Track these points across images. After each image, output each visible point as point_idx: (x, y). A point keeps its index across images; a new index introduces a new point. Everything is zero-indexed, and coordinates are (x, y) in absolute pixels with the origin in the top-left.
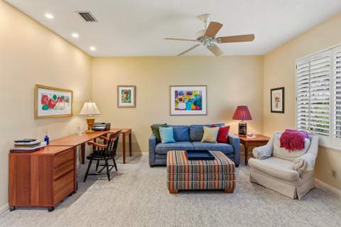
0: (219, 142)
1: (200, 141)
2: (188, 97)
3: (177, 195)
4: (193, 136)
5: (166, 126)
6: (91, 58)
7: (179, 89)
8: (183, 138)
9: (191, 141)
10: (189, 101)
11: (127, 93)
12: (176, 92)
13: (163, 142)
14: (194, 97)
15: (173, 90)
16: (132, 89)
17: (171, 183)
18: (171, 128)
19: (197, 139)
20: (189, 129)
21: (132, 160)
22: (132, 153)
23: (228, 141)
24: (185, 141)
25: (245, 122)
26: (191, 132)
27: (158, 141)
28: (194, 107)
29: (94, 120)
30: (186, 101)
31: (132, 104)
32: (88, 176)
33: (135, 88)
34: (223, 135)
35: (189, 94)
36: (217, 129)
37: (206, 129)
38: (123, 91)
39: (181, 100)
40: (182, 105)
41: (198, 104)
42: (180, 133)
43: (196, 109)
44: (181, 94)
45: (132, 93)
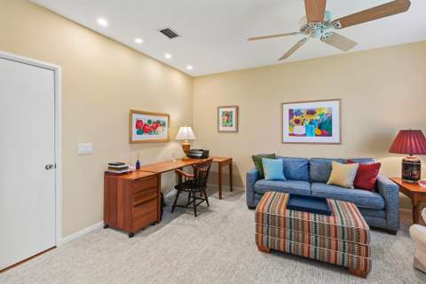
0: (356, 187)
1: (325, 182)
2: (309, 118)
4: (314, 173)
5: (273, 157)
6: (191, 79)
7: (295, 107)
8: (299, 176)
9: (311, 181)
10: (311, 123)
11: (228, 115)
12: (291, 111)
13: (266, 178)
14: (318, 118)
15: (287, 108)
16: (234, 110)
18: (280, 160)
19: (321, 178)
20: (309, 164)
23: (376, 187)
24: (301, 180)
25: (416, 158)
26: (311, 167)
27: (260, 176)
28: (319, 132)
30: (307, 123)
31: (233, 128)
32: (176, 208)
33: (237, 108)
34: (366, 176)
35: (311, 112)
36: (355, 166)
37: (335, 165)
38: (223, 113)
39: (297, 122)
40: (299, 129)
41: (325, 128)
42: (293, 170)
43: (323, 135)
44: (298, 113)
45: (234, 115)
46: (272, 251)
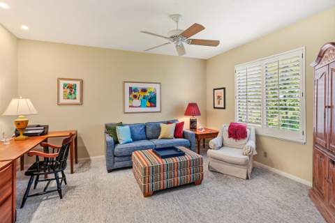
0: (176, 137)
1: (157, 138)
2: (143, 94)
3: (153, 197)
4: (149, 133)
5: (121, 124)
7: (134, 86)
8: (140, 137)
9: (149, 139)
10: (144, 98)
11: (71, 88)
12: (130, 88)
13: (121, 142)
14: (149, 94)
15: (127, 86)
16: (78, 84)
17: (147, 186)
18: (128, 127)
19: (154, 136)
20: (145, 128)
21: (80, 167)
22: (78, 159)
23: (184, 135)
24: (142, 139)
25: (195, 117)
26: (147, 129)
27: (116, 142)
28: (148, 104)
29: (27, 122)
30: (141, 98)
31: (78, 101)
33: (82, 82)
34: (178, 132)
35: (144, 90)
36: (173, 125)
37: (162, 125)
38: (65, 85)
39: (135, 97)
40: (137, 102)
41: (152, 101)
42: (136, 132)
43: (151, 106)
44: (136, 90)
45: (78, 88)
46: (156, 193)
